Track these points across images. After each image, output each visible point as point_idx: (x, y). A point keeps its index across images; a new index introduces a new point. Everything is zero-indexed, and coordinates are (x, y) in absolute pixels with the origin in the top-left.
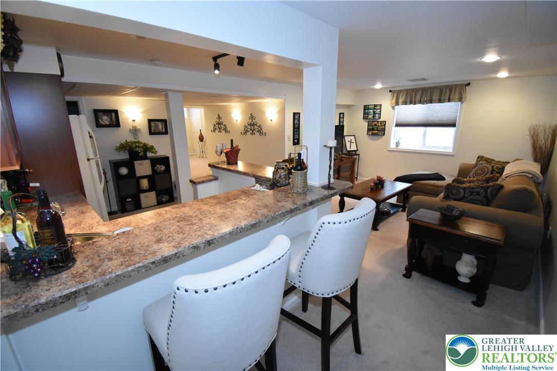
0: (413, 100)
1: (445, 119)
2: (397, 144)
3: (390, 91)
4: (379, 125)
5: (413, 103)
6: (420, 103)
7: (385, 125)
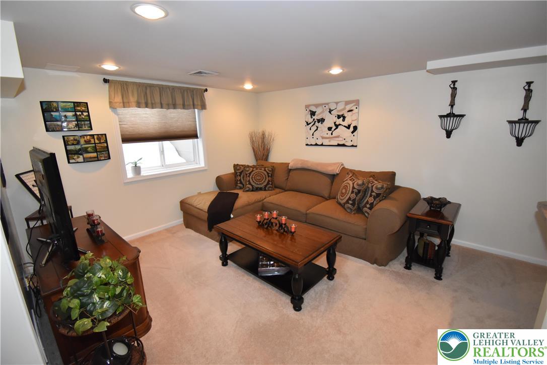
0: (149, 101)
1: (186, 129)
2: (137, 169)
3: (106, 81)
4: (97, 141)
5: (150, 105)
6: (147, 106)
7: (106, 141)
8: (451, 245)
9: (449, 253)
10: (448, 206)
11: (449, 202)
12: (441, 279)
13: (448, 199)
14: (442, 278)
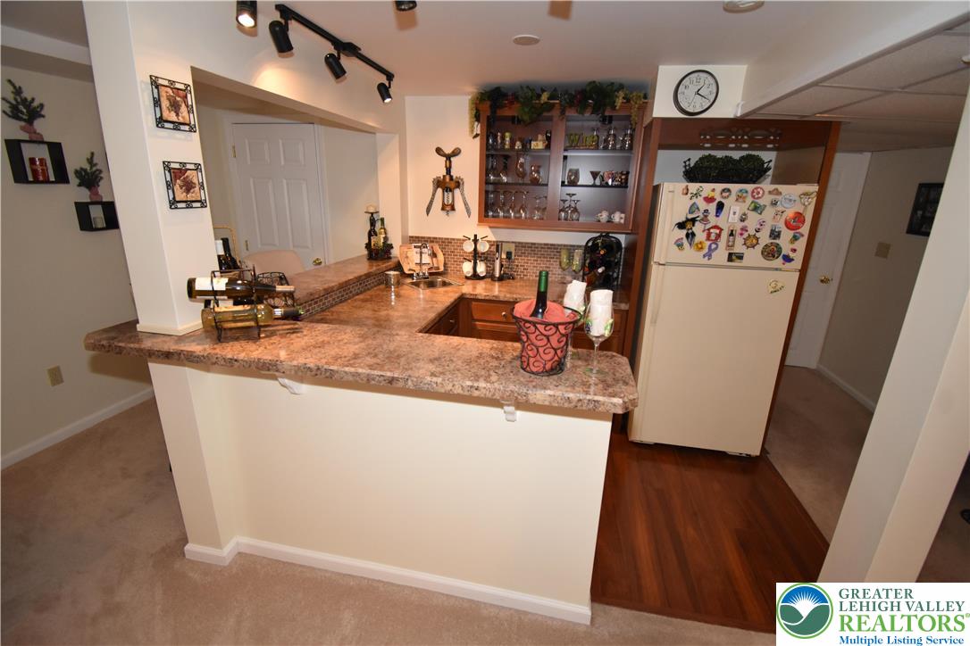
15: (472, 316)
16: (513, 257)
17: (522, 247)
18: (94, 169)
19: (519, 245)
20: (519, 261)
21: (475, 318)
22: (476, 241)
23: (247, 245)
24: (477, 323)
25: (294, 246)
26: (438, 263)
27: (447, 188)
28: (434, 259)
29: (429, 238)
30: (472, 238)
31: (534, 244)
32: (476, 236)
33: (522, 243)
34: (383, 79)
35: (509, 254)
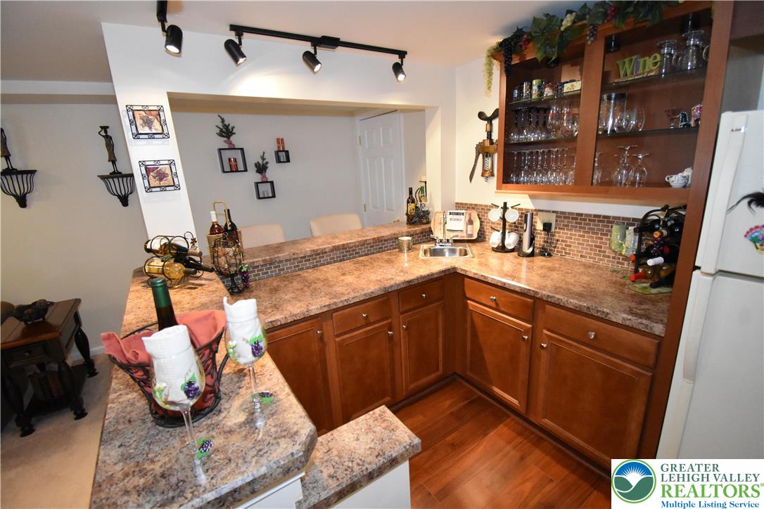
8: (92, 358)
9: (95, 370)
10: (50, 309)
11: (52, 303)
12: (86, 414)
13: (49, 299)
14: (86, 412)
15: (465, 294)
16: (553, 230)
17: (565, 218)
18: (265, 162)
19: (561, 215)
20: (560, 235)
21: (467, 295)
22: (505, 208)
23: (365, 207)
24: (469, 301)
25: (387, 209)
26: (472, 231)
27: (487, 153)
28: (469, 226)
29: (471, 205)
30: (502, 205)
31: (581, 215)
32: (505, 204)
33: (564, 213)
34: (396, 58)
35: (547, 227)
